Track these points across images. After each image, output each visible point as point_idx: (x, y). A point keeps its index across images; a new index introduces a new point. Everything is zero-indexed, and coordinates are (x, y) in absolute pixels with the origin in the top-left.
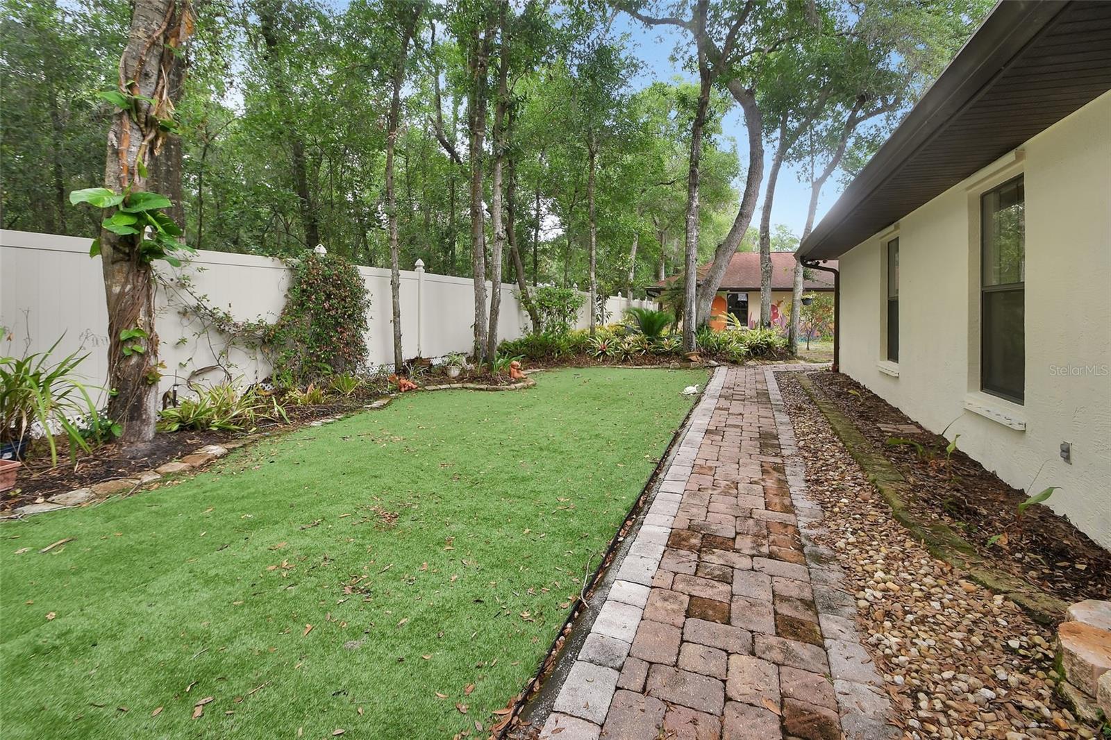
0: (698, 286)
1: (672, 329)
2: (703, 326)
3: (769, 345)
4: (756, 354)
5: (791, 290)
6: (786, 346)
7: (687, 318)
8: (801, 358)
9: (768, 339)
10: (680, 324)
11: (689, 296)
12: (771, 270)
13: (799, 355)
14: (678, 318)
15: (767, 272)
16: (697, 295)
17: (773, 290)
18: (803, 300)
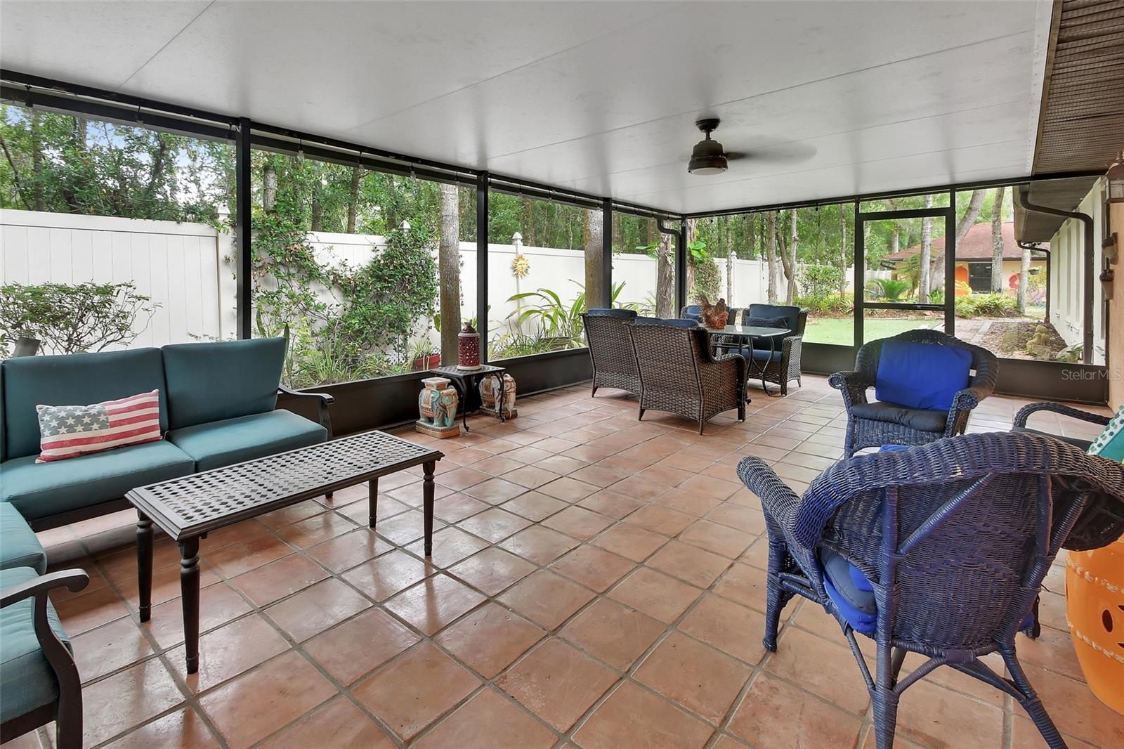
0: (932, 262)
1: (909, 294)
2: (936, 291)
3: (997, 306)
4: (985, 312)
5: (1020, 259)
6: (1015, 307)
7: (922, 285)
8: (1026, 316)
9: (996, 301)
10: (917, 291)
11: (924, 270)
12: (1002, 248)
13: (1026, 314)
14: (914, 285)
15: (998, 248)
16: (931, 269)
17: (1004, 259)
18: (1030, 271)
